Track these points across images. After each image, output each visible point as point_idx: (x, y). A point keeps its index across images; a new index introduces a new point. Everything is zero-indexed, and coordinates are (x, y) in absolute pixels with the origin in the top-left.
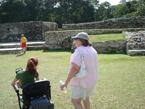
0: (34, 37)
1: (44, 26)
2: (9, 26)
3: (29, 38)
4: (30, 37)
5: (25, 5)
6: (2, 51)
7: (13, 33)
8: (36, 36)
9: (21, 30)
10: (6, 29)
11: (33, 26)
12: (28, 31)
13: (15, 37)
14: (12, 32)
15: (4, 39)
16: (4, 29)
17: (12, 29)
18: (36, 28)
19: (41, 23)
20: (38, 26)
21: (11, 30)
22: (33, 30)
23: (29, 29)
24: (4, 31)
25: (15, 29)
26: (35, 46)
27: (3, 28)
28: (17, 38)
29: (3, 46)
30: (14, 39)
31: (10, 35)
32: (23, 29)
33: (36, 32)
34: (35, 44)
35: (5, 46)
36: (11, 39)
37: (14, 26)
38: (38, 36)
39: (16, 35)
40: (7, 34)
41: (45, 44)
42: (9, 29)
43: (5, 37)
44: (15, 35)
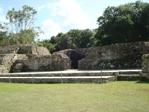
0: (132, 63)
1: (145, 47)
2: (101, 49)
3: (125, 64)
4: (127, 63)
5: (132, 23)
6: (85, 79)
7: (106, 58)
8: (136, 62)
9: (116, 54)
10: (97, 53)
11: (131, 49)
12: (125, 55)
13: (108, 63)
14: (104, 57)
15: (94, 66)
16: (95, 53)
17: (105, 52)
18: (135, 50)
19: (142, 44)
20: (137, 48)
21: (103, 54)
22: (131, 54)
23: (125, 53)
24: (95, 56)
25: (108, 52)
26: (129, 74)
27: (94, 51)
28: (109, 65)
29: (89, 73)
30: (106, 65)
31: (102, 60)
32: (118, 53)
33: (135, 56)
34: (129, 72)
35: (91, 73)
36: (103, 65)
37: (107, 49)
38: (138, 61)
39: (109, 61)
40: (99, 60)
41: (141, 73)
42: (100, 53)
43: (96, 63)
44: (107, 60)
